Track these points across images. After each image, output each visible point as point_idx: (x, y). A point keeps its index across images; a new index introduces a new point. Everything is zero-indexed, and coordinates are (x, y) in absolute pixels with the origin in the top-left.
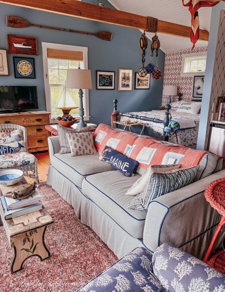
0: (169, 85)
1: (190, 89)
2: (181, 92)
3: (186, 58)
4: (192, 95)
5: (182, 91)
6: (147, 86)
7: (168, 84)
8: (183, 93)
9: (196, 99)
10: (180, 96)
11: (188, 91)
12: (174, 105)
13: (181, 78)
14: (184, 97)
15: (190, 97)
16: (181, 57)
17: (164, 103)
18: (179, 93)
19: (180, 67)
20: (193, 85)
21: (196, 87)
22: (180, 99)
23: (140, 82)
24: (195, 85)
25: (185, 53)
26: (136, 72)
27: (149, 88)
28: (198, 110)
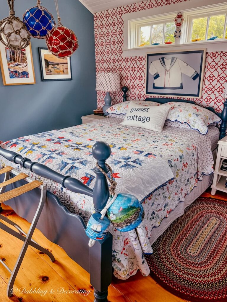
0: (106, 71)
1: (140, 78)
2: (127, 85)
3: (129, 21)
4: (145, 90)
5: (128, 83)
6: (67, 73)
7: (103, 70)
8: (130, 85)
9: (152, 96)
10: (125, 92)
11: (138, 82)
12: (117, 110)
13: (124, 58)
14: (131, 92)
15: (142, 93)
16: (121, 20)
17: (101, 103)
18: (123, 85)
19: (120, 39)
20: (145, 71)
21: (151, 75)
22: (126, 98)
23: (50, 67)
24: (150, 71)
25: (127, 12)
26: (38, 48)
27: (70, 78)
28: (162, 122)
